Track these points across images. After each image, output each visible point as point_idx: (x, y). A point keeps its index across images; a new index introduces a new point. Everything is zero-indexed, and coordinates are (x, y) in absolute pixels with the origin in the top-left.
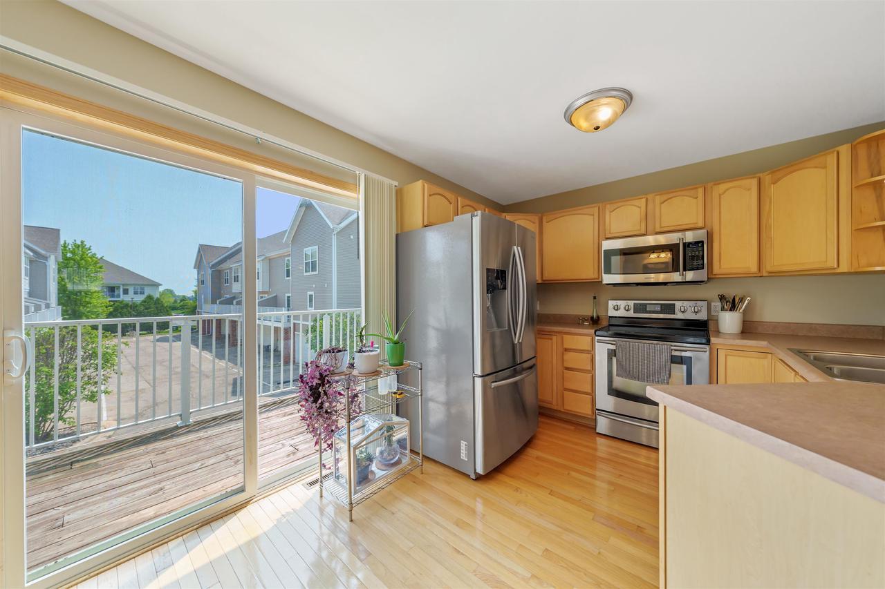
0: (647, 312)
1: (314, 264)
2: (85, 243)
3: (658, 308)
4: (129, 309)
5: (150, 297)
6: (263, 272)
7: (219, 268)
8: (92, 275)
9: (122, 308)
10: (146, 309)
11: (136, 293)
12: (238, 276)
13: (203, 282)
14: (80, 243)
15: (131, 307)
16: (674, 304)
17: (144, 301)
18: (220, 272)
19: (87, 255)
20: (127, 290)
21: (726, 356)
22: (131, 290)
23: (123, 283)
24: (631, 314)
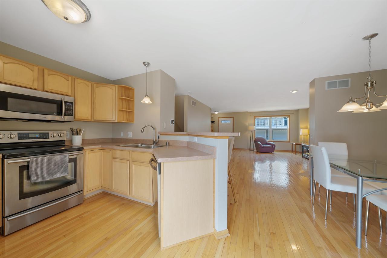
0: (29, 138)
3: (38, 136)
16: (48, 133)
21: (88, 153)
24: (16, 140)
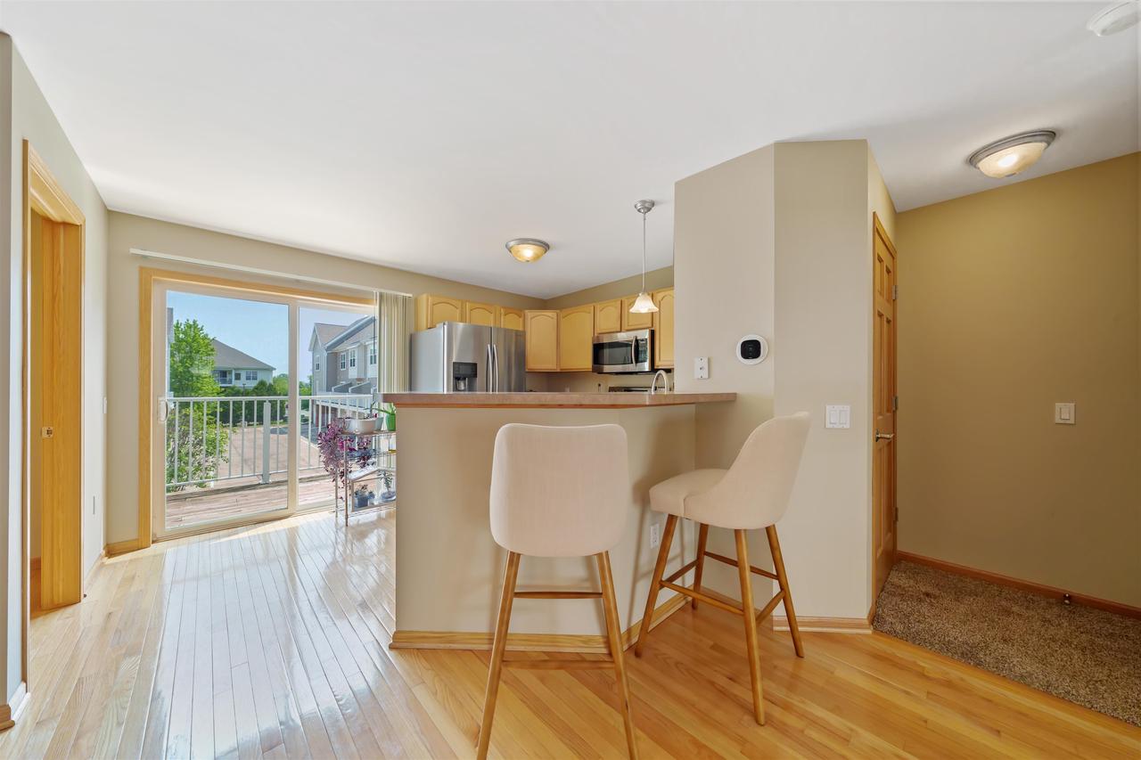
2: (198, 323)
5: (262, 383)
7: (335, 350)
8: (204, 358)
11: (248, 378)
12: (354, 360)
13: (318, 367)
14: (192, 323)
17: (257, 388)
18: (336, 354)
19: (199, 336)
20: (239, 374)
22: (243, 376)
23: (235, 367)
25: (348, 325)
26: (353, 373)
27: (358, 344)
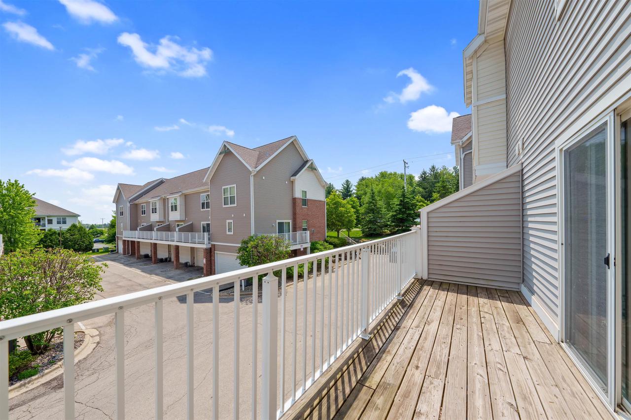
1: (232, 199)
2: (18, 182)
4: (57, 236)
5: (74, 226)
6: (180, 205)
7: (137, 202)
8: (26, 208)
9: (51, 235)
10: (71, 236)
11: (59, 223)
12: (156, 209)
13: (122, 214)
14: (14, 182)
15: (59, 234)
17: (70, 230)
18: (136, 205)
19: (21, 192)
20: (52, 220)
22: (55, 220)
23: (47, 215)
25: (142, 184)
26: (155, 218)
27: (159, 198)
